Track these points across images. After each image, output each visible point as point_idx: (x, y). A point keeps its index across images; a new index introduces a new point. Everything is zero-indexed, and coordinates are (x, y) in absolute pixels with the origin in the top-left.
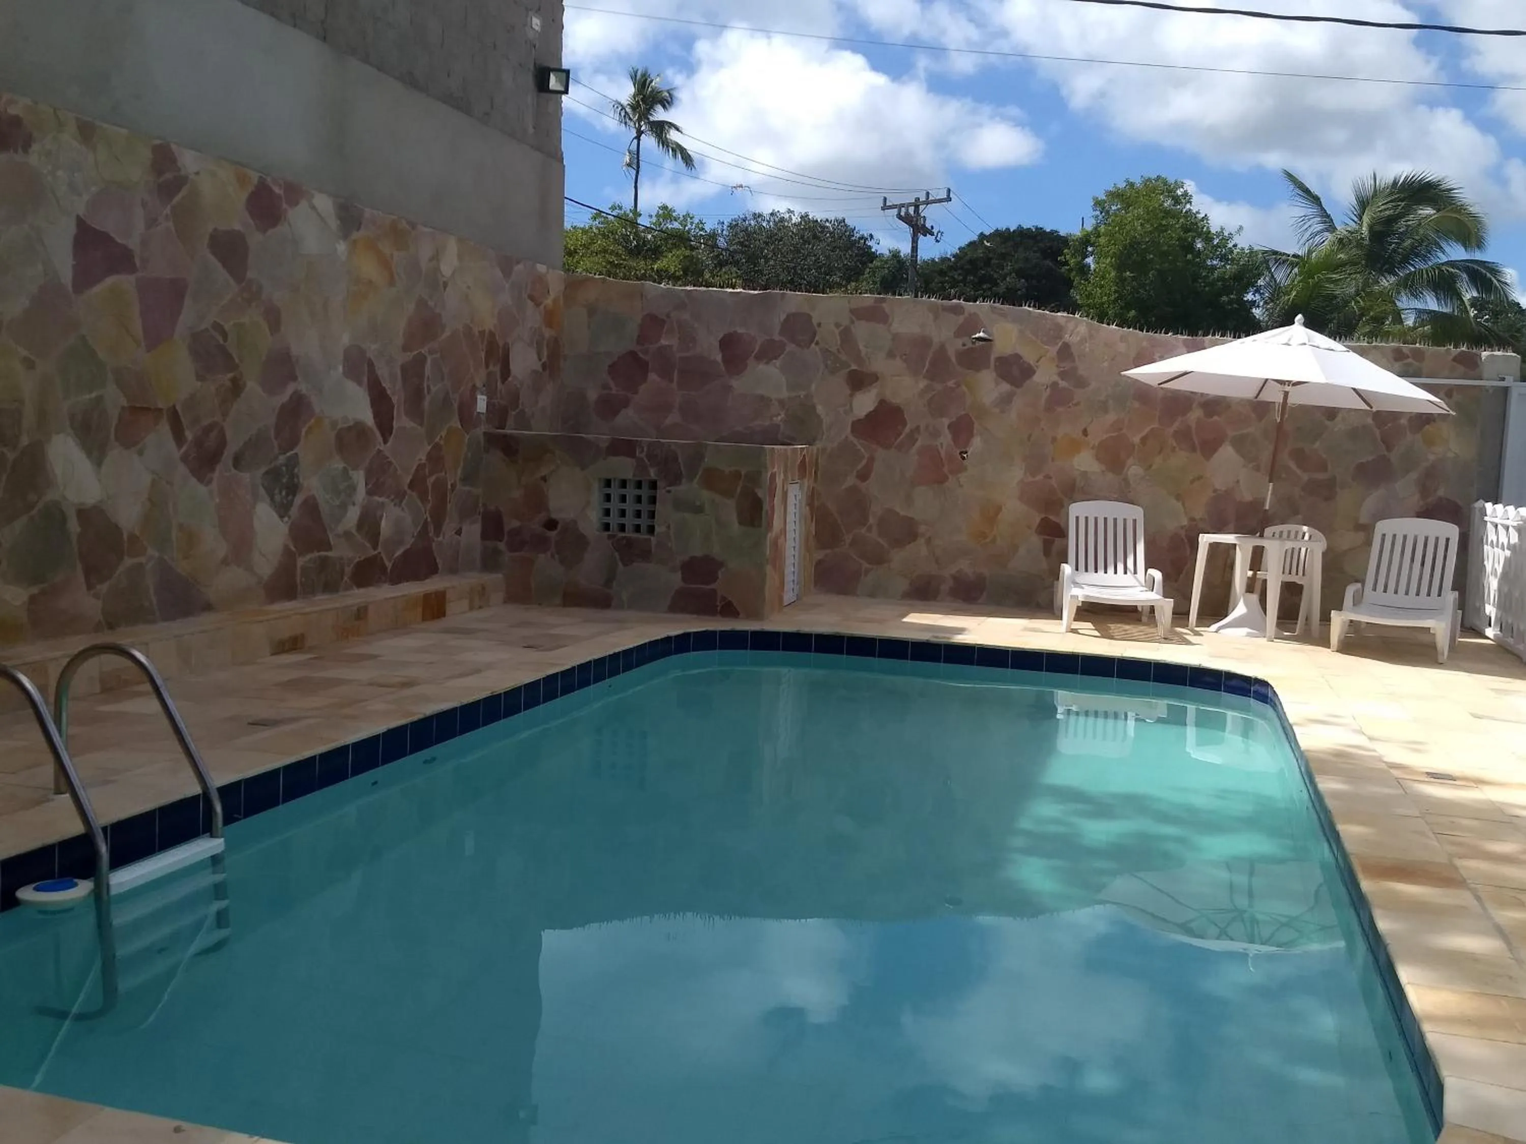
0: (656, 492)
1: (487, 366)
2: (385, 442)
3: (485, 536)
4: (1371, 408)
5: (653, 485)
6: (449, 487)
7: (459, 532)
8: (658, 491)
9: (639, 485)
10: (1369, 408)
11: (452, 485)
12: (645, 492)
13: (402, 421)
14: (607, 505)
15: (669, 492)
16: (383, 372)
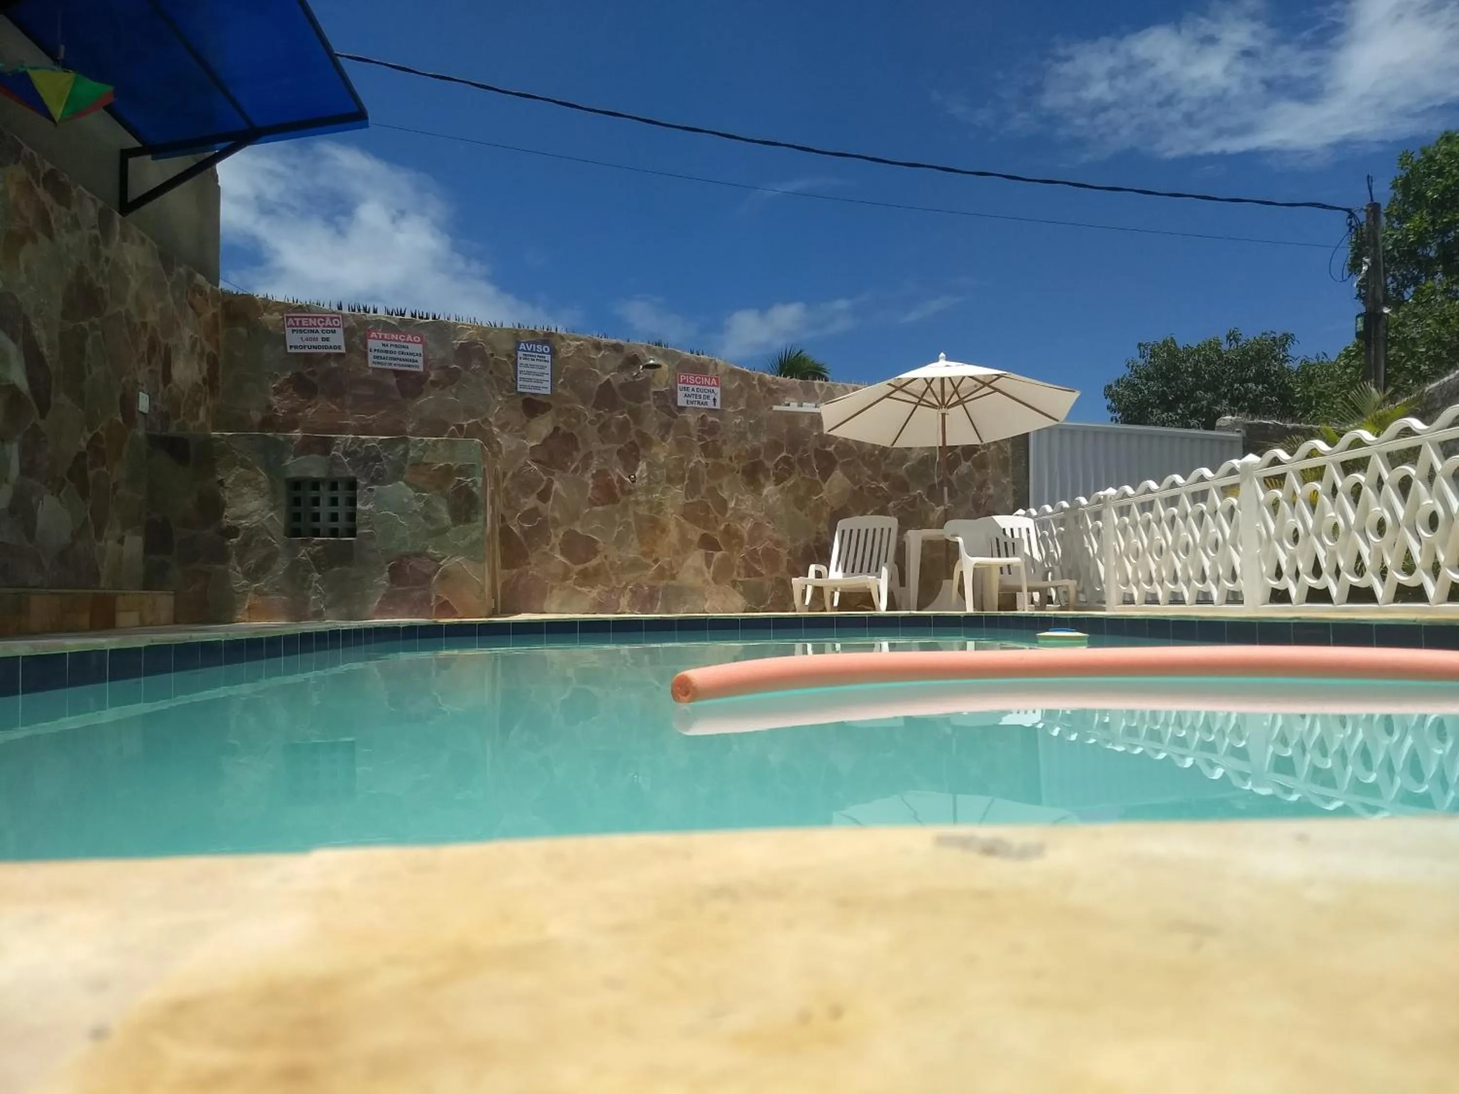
0: (356, 493)
1: (150, 362)
2: (43, 416)
3: (149, 548)
4: (1057, 420)
5: (352, 485)
6: (111, 487)
7: (121, 541)
8: (358, 491)
9: (334, 486)
10: (1056, 423)
11: (114, 485)
12: (342, 494)
13: (61, 399)
14: (297, 509)
15: (371, 490)
16: (41, 335)
